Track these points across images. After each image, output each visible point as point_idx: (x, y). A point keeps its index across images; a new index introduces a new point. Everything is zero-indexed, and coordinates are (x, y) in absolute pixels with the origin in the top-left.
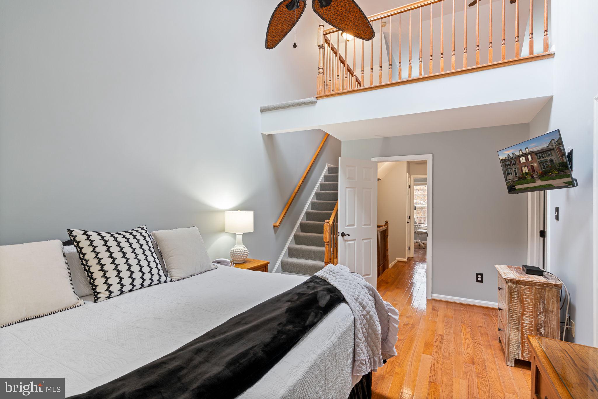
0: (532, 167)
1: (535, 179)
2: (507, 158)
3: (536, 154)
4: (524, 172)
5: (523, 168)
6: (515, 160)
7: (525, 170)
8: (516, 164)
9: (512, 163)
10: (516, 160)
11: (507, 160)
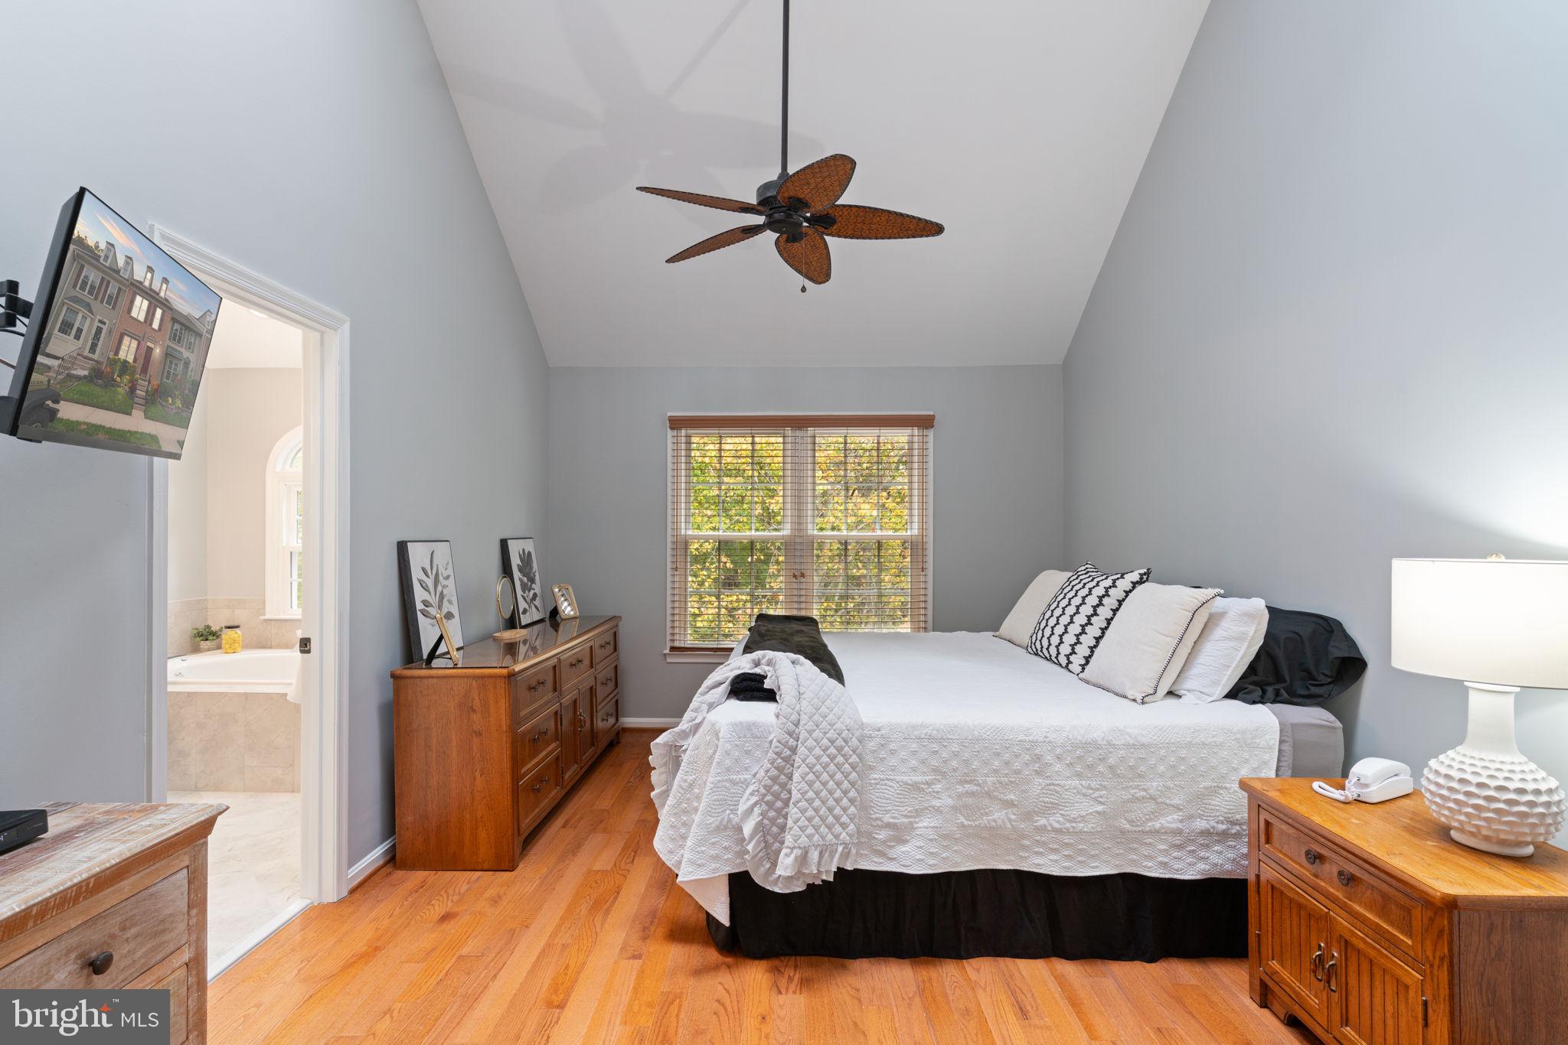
0: (150, 350)
1: (136, 399)
2: (102, 255)
3: (174, 320)
4: (122, 355)
5: (126, 340)
6: (120, 289)
7: (128, 351)
8: (114, 308)
9: (106, 291)
10: (126, 291)
11: (98, 261)
